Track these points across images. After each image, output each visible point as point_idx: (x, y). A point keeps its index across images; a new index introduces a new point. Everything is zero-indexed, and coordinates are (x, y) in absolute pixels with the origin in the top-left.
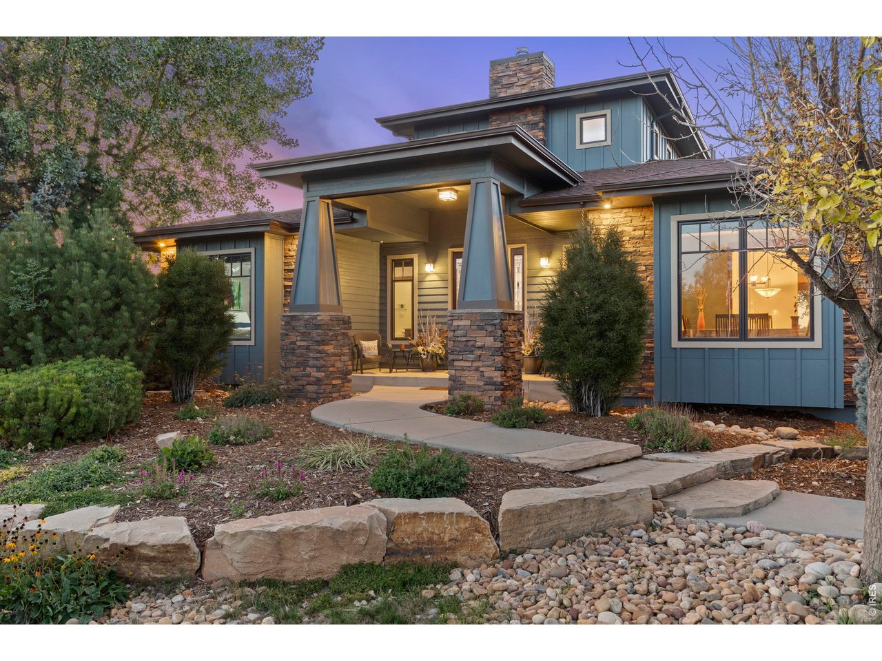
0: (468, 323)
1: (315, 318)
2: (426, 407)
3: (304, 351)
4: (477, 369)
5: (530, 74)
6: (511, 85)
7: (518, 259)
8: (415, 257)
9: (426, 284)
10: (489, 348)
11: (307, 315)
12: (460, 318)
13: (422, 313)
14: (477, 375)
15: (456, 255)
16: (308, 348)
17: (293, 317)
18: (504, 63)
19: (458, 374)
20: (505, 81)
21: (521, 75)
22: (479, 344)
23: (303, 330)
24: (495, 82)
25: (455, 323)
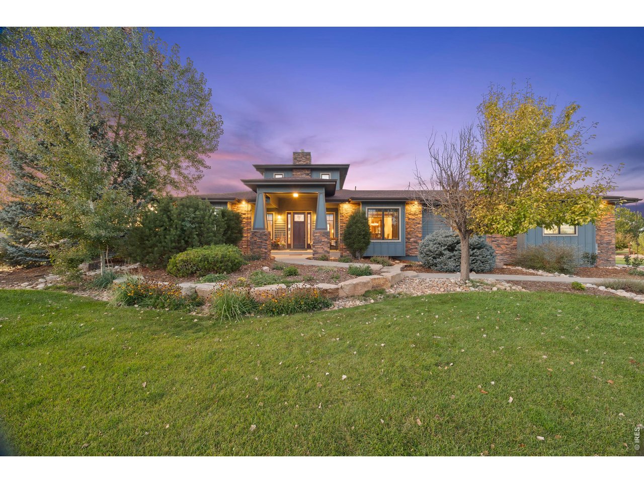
0: (319, 234)
1: (264, 232)
2: (307, 259)
3: (260, 243)
4: (322, 248)
5: (307, 158)
6: (300, 161)
7: (309, 215)
8: (274, 213)
9: (277, 222)
10: (326, 242)
11: (261, 231)
12: (317, 233)
13: (277, 232)
14: (322, 249)
15: (288, 213)
16: (261, 242)
17: (255, 232)
18: (298, 153)
19: (316, 249)
20: (298, 159)
21: (304, 158)
22: (323, 241)
23: (259, 236)
24: (295, 159)
25: (315, 235)
